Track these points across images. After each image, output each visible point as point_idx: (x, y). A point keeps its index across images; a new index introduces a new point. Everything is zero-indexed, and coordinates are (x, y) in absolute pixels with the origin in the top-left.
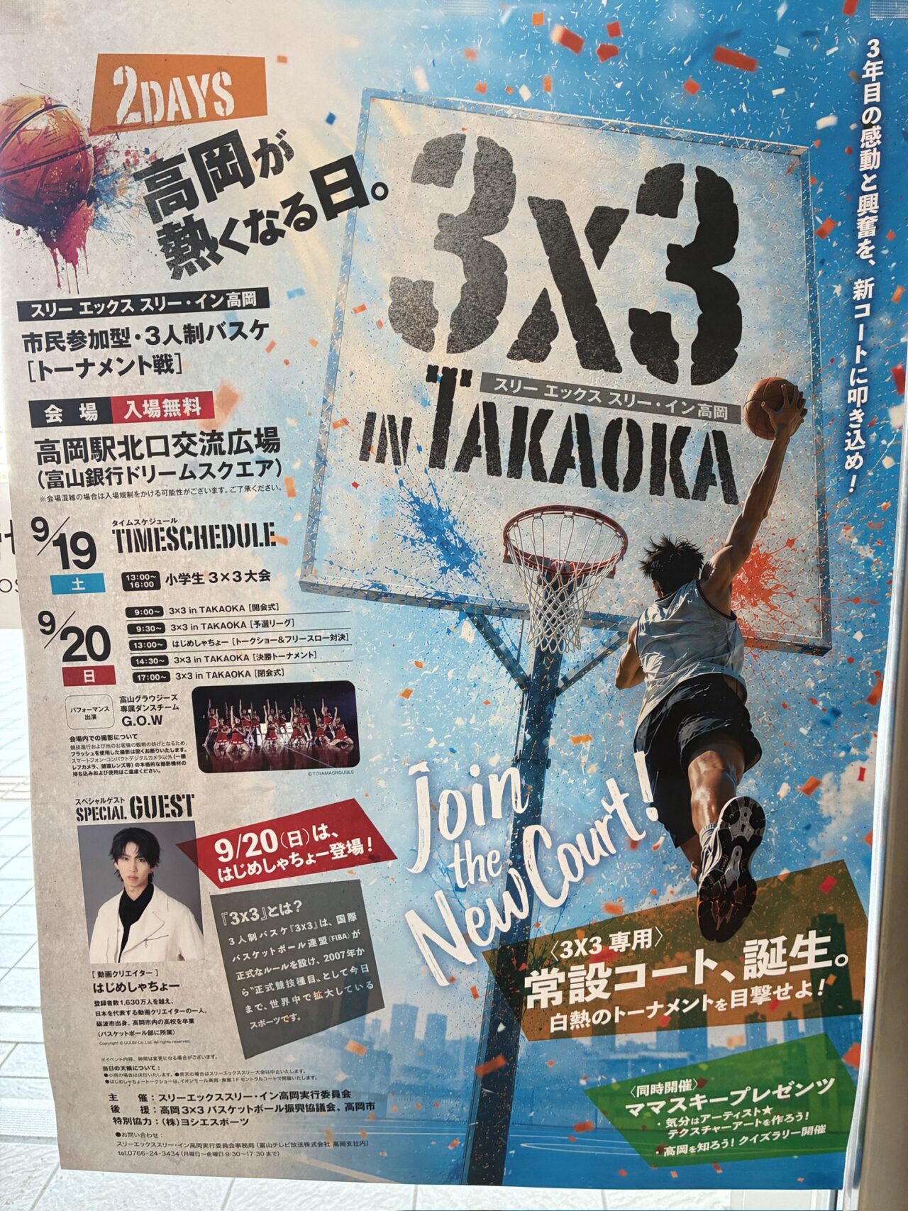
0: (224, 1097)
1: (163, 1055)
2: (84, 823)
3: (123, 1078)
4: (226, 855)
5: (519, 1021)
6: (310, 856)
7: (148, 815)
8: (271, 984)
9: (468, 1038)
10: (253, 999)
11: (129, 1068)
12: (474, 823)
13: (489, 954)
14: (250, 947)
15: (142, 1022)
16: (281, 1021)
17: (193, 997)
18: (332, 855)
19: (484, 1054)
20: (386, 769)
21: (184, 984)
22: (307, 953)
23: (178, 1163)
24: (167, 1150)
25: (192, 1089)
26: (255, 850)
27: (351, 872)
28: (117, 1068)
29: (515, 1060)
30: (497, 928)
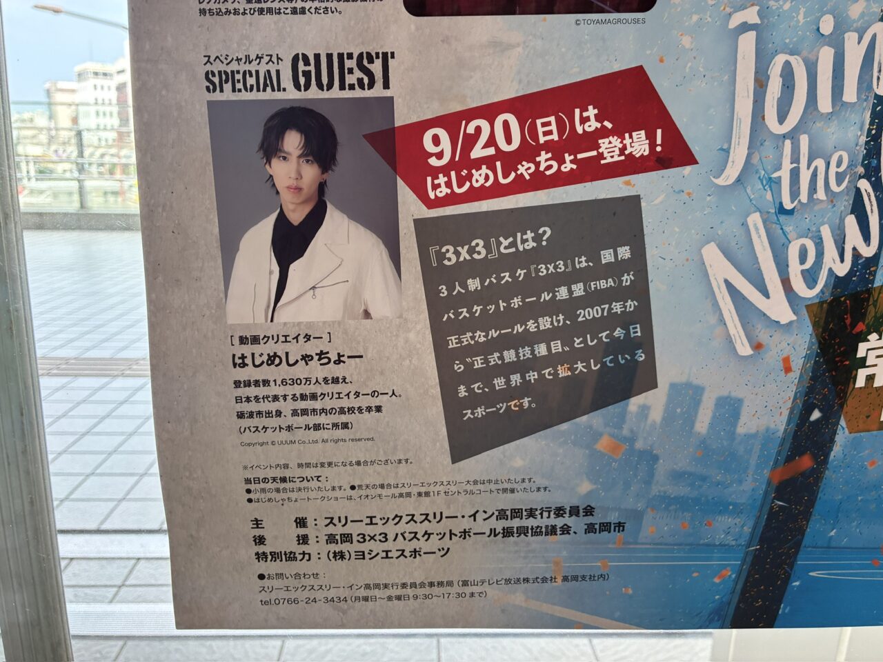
0: (418, 518)
1: (334, 460)
2: (217, 96)
3: (274, 495)
4: (440, 156)
5: (842, 406)
6: (568, 158)
7: (320, 86)
8: (496, 355)
9: (768, 429)
10: (470, 375)
11: (284, 480)
12: (816, 108)
13: (815, 309)
14: (469, 299)
15: (305, 412)
16: (508, 408)
17: (382, 373)
18: (601, 156)
19: (785, 454)
20: (695, 18)
21: (370, 354)
22: (554, 307)
23: (344, 612)
24: (332, 593)
25: (372, 508)
26: (486, 146)
27: (628, 183)
28: (265, 480)
29: (825, 461)
30: (830, 270)
